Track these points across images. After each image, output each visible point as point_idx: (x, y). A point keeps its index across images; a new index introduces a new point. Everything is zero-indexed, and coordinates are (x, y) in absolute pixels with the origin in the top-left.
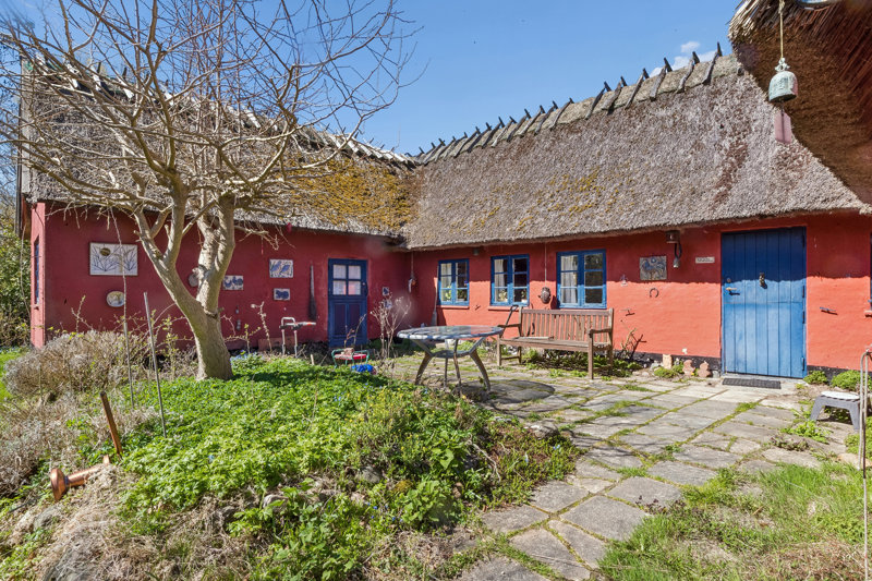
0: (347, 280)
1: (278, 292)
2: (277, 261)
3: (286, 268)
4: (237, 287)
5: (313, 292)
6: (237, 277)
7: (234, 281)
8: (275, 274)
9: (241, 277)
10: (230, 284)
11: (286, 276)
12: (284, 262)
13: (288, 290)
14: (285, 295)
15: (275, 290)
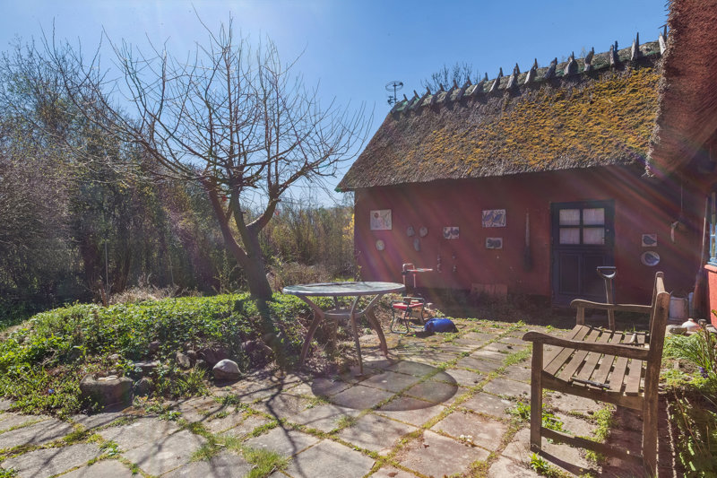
0: (581, 226)
1: (490, 241)
2: (489, 212)
3: (499, 217)
4: (454, 237)
5: (527, 240)
6: (454, 228)
7: (452, 231)
8: (487, 224)
9: (457, 228)
10: (449, 234)
11: (498, 225)
12: (496, 212)
13: (500, 239)
14: (498, 244)
15: (487, 239)
